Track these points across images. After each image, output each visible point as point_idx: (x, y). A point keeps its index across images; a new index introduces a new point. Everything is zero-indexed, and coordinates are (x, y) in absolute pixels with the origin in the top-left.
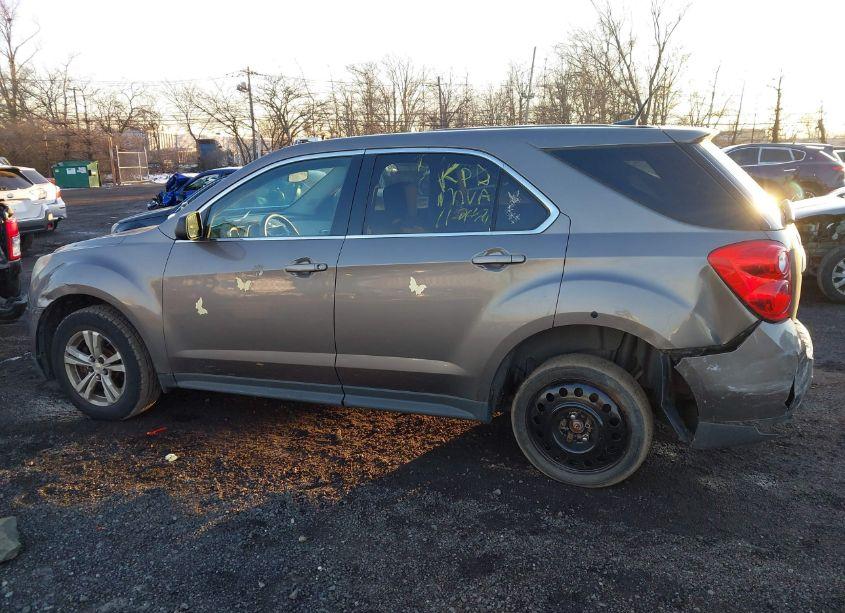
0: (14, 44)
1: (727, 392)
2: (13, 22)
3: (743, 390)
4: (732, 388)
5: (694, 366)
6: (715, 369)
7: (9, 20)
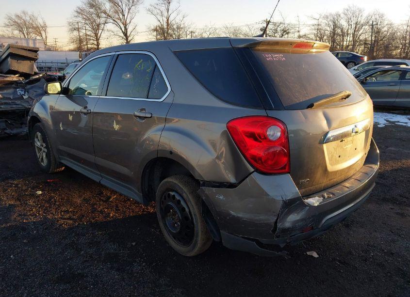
0: (169, 13)
1: (230, 214)
2: (171, 4)
3: (240, 215)
4: (233, 213)
5: (207, 192)
6: (221, 197)
7: (169, 3)
